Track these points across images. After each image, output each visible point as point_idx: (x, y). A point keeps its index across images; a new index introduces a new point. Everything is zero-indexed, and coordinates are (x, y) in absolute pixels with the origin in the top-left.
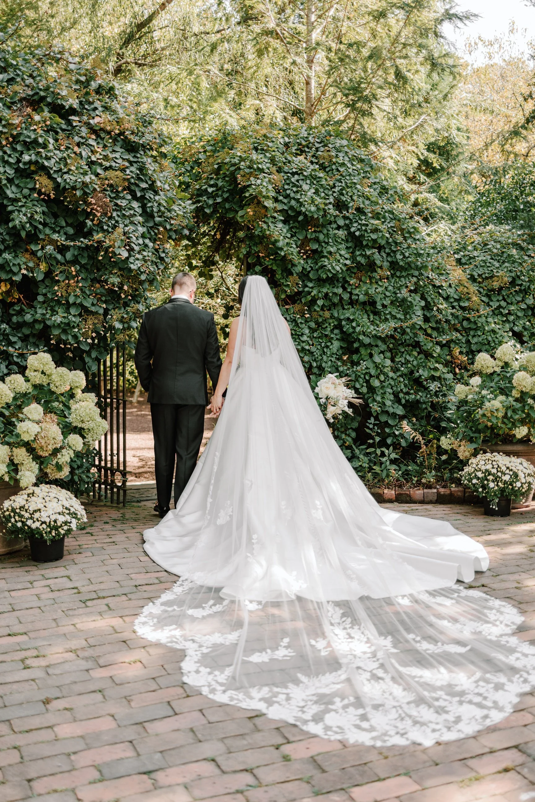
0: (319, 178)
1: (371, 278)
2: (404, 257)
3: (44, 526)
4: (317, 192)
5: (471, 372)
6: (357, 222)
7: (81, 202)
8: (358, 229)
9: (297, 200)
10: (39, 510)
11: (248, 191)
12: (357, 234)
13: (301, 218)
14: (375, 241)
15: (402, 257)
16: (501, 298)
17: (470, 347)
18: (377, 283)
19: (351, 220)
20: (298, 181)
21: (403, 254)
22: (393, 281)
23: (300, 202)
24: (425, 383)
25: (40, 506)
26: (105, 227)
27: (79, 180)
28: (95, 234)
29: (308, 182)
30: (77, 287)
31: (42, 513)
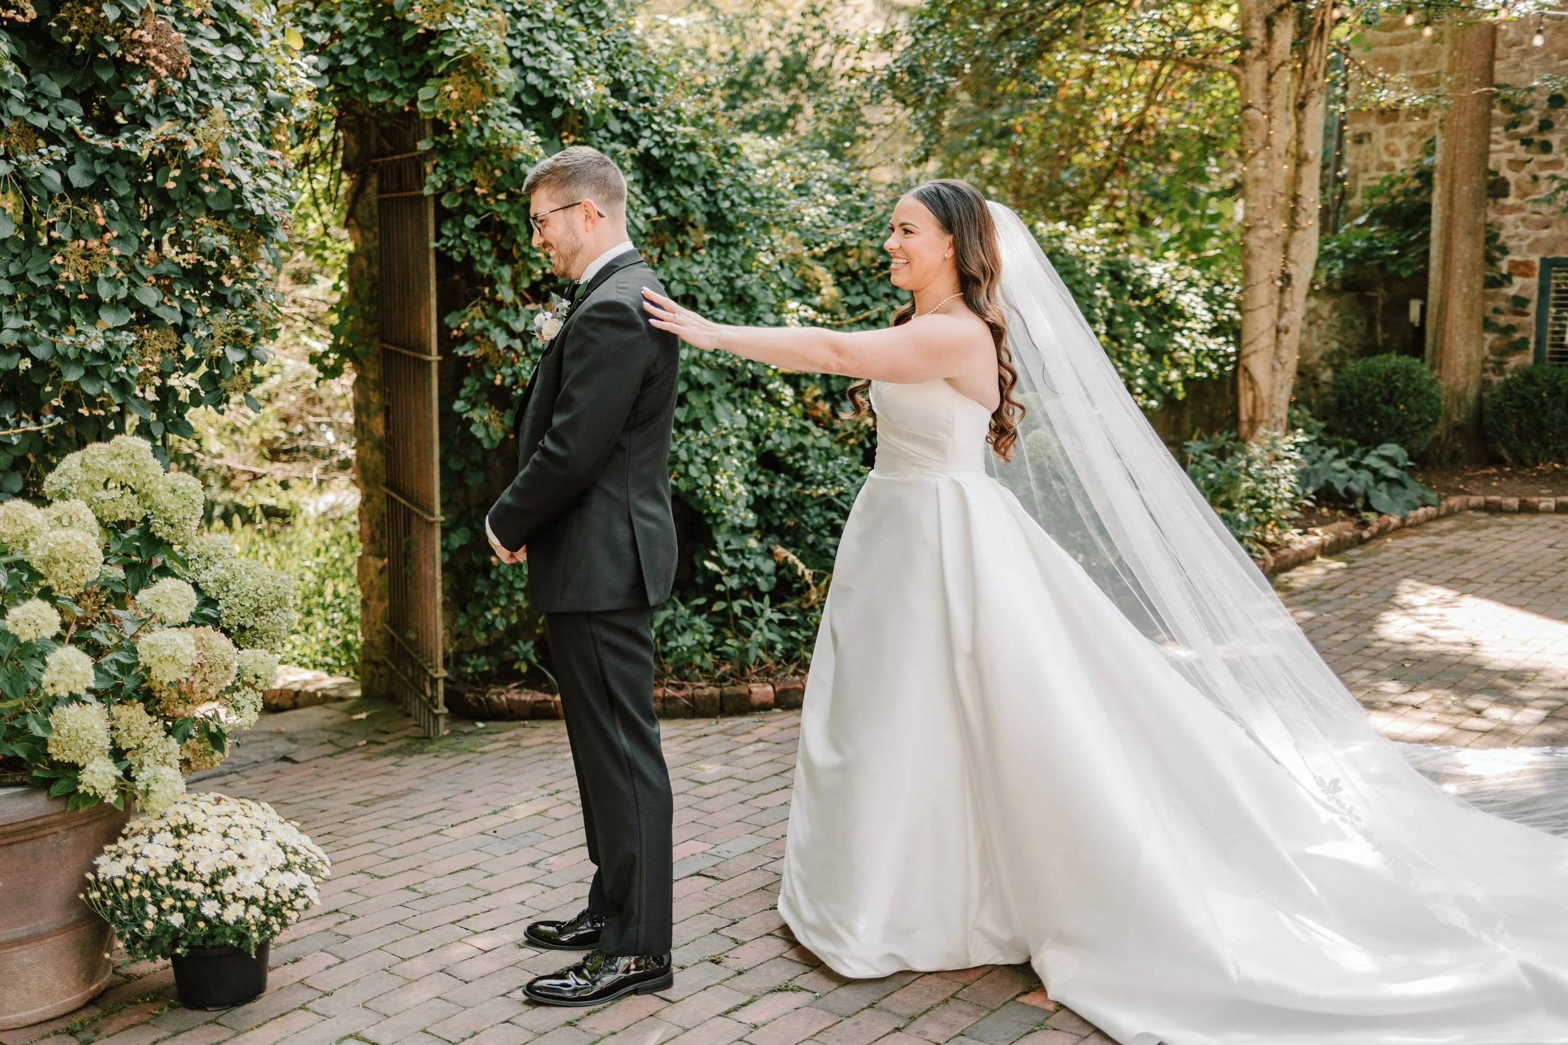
0: (571, 28)
1: (682, 247)
2: (733, 203)
3: (254, 910)
4: (576, 60)
5: (841, 434)
6: (649, 126)
7: (109, 38)
8: (657, 144)
9: (543, 74)
10: (233, 870)
11: (453, 44)
12: (655, 152)
13: (557, 113)
14: (691, 168)
15: (726, 204)
16: (861, 289)
17: (828, 386)
18: (690, 256)
19: (633, 123)
20: (530, 30)
21: (726, 197)
22: (715, 253)
23: (550, 78)
24: (790, 460)
25: (231, 858)
26: (182, 107)
28: (153, 122)
29: (552, 34)
30: (110, 255)
31: (241, 875)
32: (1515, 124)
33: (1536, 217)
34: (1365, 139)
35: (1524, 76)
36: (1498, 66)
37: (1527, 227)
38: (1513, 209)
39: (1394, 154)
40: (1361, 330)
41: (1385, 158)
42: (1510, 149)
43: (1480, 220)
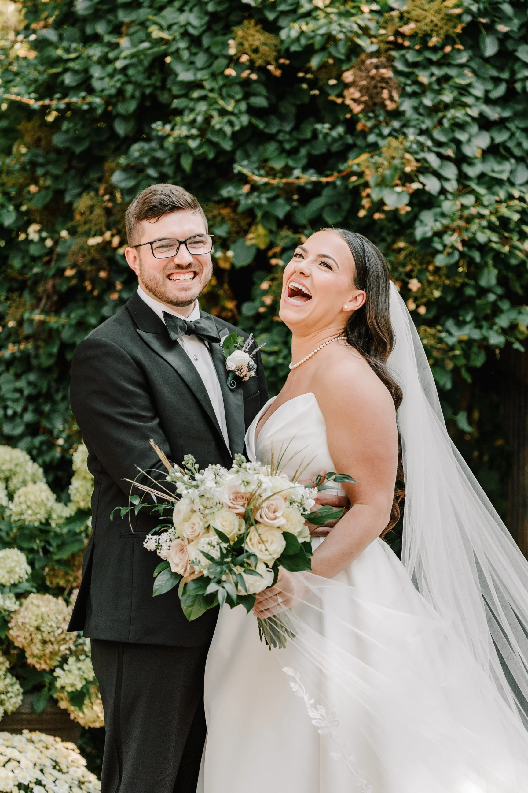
7: (333, 82)
27: (322, 31)
28: (351, 155)
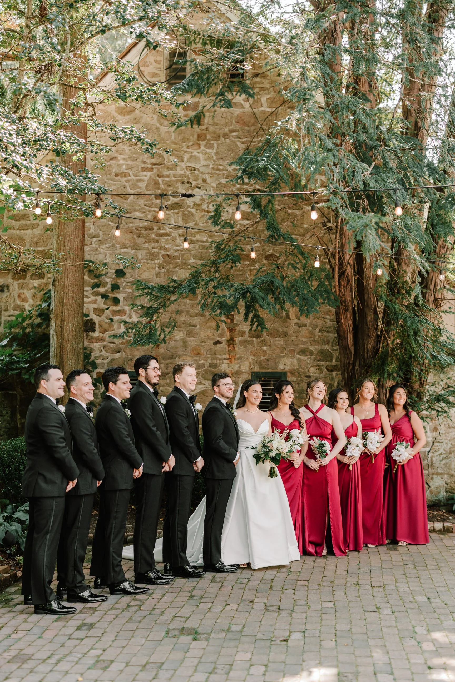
32: (97, 285)
33: (112, 345)
34: (5, 289)
35: (101, 257)
36: (87, 249)
37: (106, 351)
38: (98, 340)
39: (24, 300)
40: (7, 417)
41: (19, 303)
42: (95, 302)
43: (80, 346)
